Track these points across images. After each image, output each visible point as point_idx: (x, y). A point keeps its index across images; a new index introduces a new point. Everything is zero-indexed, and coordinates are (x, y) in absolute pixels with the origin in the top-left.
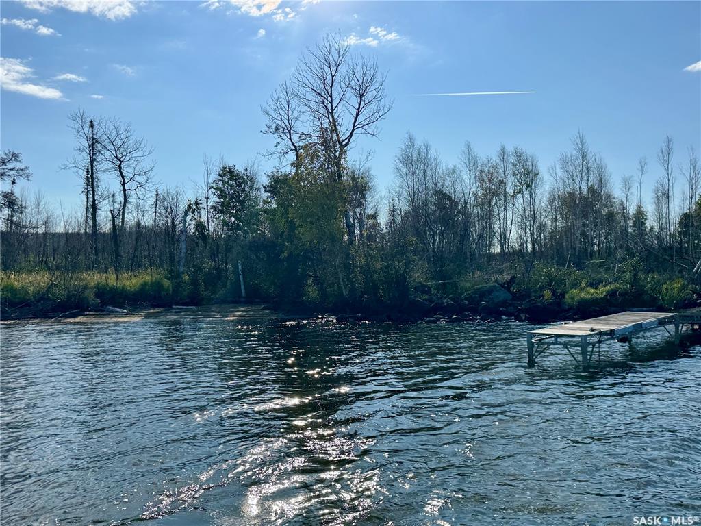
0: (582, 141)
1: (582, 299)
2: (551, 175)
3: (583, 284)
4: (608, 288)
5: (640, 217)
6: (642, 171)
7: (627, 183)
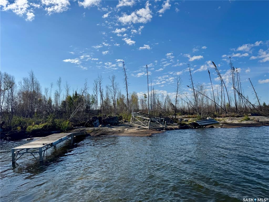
0: (32, 73)
1: (33, 129)
2: (19, 85)
3: (33, 124)
4: (43, 125)
5: (50, 101)
6: (52, 87)
7: (46, 90)
